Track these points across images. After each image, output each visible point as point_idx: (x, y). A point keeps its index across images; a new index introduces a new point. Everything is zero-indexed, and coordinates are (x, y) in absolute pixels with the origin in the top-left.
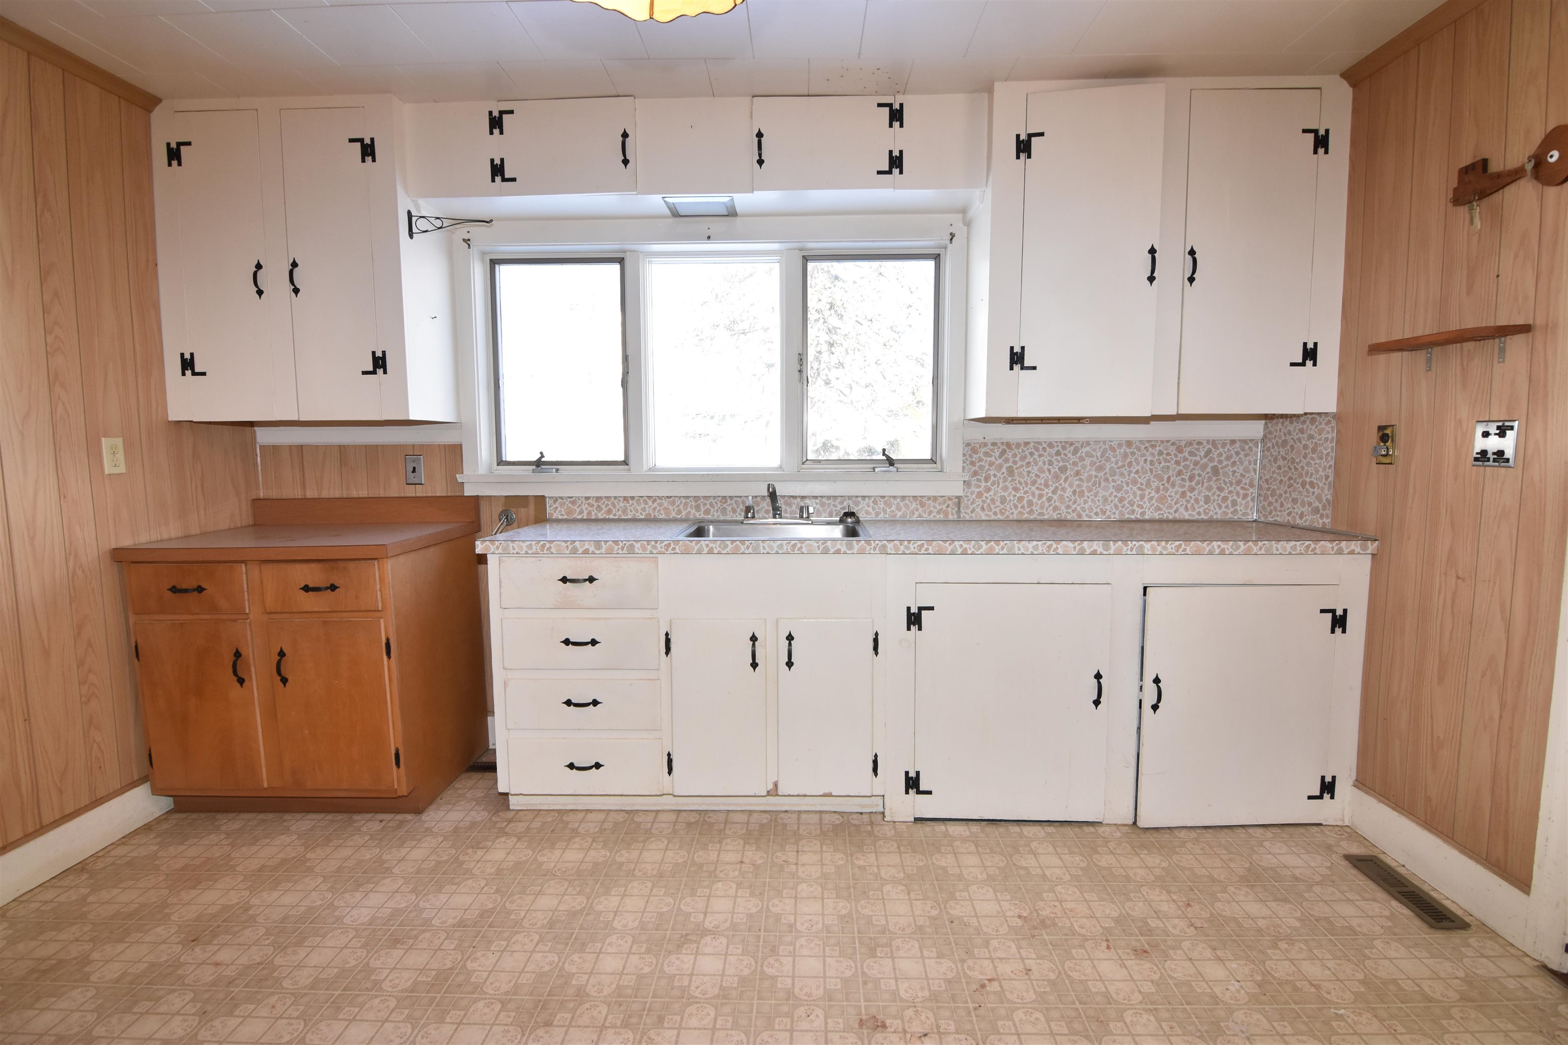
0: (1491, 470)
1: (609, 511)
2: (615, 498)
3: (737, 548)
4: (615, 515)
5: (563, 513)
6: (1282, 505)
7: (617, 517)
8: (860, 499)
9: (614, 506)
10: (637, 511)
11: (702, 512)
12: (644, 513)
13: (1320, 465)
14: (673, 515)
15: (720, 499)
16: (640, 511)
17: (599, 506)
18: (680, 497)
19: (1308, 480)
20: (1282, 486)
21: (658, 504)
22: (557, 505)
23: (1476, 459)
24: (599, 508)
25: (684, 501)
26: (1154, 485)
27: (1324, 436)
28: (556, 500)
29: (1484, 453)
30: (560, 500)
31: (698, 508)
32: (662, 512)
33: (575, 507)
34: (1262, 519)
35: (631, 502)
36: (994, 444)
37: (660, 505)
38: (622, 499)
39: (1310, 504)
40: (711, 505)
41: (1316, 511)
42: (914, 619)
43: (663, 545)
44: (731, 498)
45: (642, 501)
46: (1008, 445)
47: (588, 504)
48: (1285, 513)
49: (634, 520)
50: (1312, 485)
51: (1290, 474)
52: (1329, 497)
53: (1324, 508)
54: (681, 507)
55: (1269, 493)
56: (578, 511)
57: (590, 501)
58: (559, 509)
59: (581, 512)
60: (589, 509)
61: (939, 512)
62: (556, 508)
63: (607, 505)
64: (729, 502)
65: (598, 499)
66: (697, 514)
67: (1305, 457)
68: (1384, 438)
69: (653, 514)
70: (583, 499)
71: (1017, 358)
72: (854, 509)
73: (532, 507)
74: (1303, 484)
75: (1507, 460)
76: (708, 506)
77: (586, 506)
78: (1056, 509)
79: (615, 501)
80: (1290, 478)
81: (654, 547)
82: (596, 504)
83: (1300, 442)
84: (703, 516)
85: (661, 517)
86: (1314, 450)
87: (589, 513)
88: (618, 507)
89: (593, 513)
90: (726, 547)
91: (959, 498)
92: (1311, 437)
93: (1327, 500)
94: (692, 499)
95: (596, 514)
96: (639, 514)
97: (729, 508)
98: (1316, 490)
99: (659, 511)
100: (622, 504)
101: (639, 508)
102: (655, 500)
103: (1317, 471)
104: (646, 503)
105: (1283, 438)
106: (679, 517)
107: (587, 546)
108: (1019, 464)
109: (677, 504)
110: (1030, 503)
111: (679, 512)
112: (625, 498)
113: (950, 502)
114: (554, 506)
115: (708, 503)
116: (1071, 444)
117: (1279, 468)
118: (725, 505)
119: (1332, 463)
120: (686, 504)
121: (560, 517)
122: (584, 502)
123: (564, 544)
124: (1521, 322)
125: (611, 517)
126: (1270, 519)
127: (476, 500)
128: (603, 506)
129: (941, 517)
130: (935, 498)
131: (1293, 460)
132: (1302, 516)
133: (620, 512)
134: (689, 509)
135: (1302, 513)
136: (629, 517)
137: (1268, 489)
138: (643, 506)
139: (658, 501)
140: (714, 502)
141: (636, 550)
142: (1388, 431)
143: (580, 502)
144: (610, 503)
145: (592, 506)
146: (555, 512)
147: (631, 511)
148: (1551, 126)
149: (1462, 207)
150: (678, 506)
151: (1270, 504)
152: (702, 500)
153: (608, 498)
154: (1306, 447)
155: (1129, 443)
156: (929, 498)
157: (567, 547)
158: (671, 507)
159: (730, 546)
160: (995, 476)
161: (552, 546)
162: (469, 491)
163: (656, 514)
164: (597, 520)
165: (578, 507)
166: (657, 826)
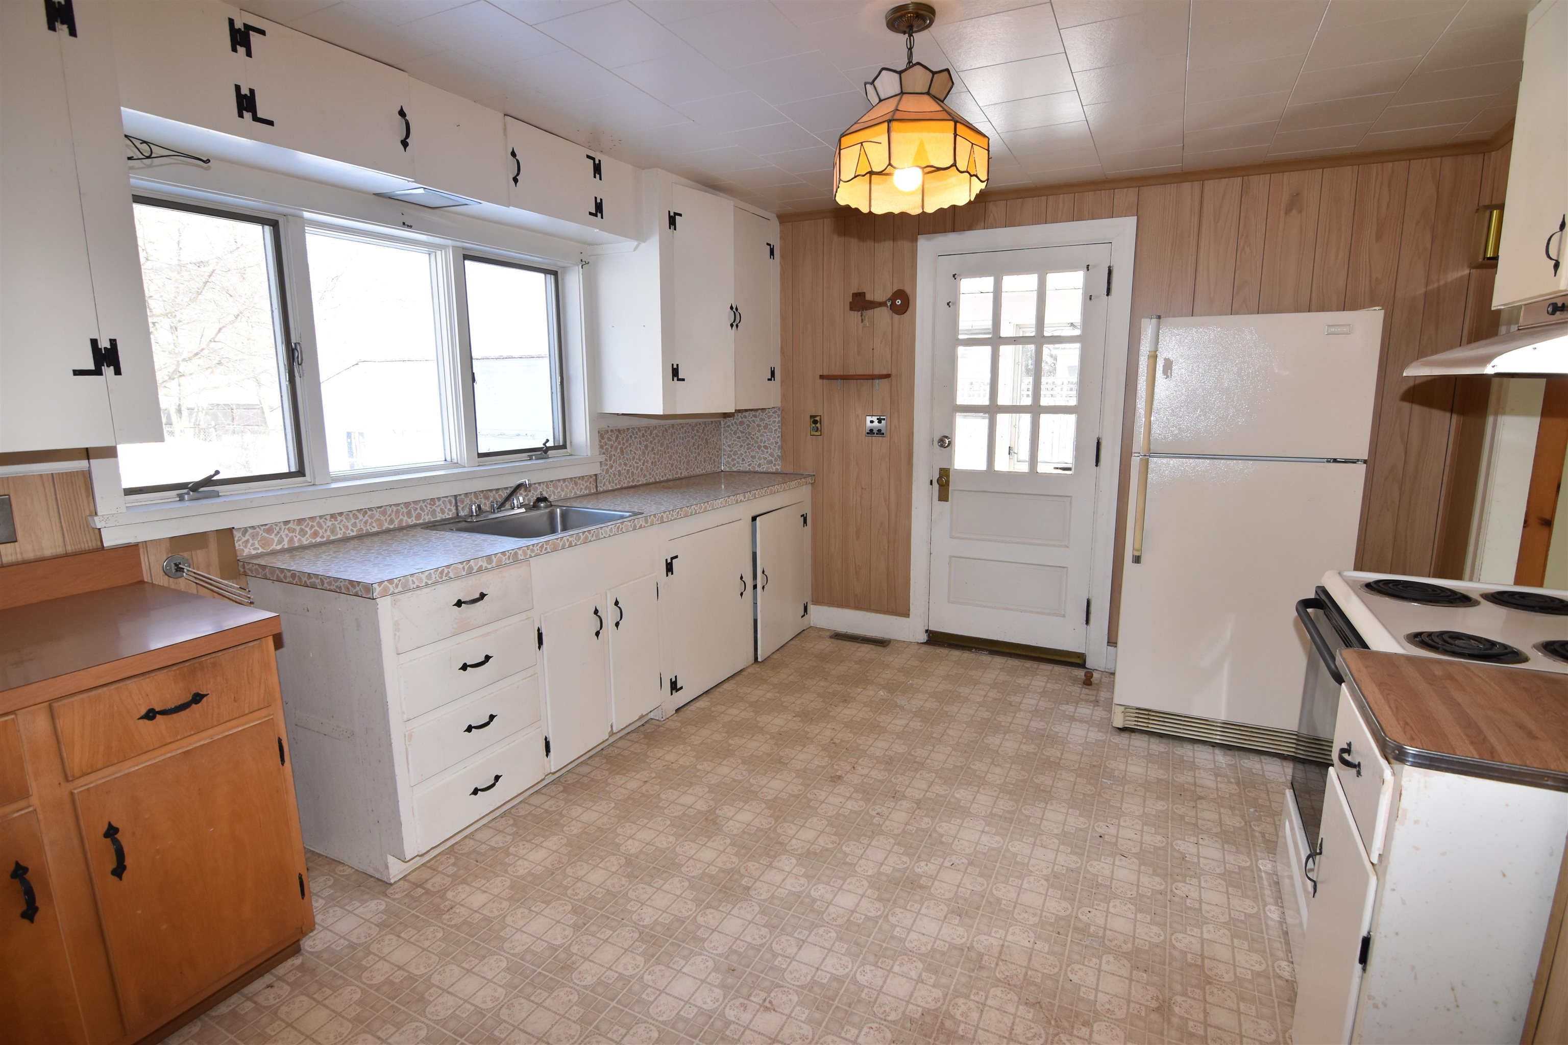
0: (876, 439)
1: (315, 534)
2: (321, 517)
3: (586, 538)
4: (322, 537)
5: (257, 546)
6: (743, 460)
7: (325, 539)
8: (537, 485)
9: (320, 526)
10: (347, 528)
11: (413, 518)
12: (355, 529)
13: (771, 436)
14: (386, 526)
15: (429, 501)
16: (350, 528)
17: (302, 530)
18: (390, 506)
19: (762, 445)
20: (742, 449)
21: (369, 516)
22: (247, 537)
23: (868, 433)
24: (303, 533)
25: (395, 508)
26: (685, 453)
27: (772, 419)
28: (245, 530)
29: (871, 430)
30: (250, 531)
31: (409, 514)
32: (374, 524)
33: (273, 536)
34: (728, 469)
35: (339, 518)
36: (612, 431)
37: (371, 517)
38: (328, 517)
39: (765, 459)
40: (422, 509)
41: (770, 462)
42: (669, 568)
43: (538, 547)
44: (439, 499)
45: (351, 515)
46: (619, 431)
47: (289, 529)
48: (747, 465)
49: (346, 540)
50: (766, 447)
51: (748, 441)
52: (779, 454)
53: (776, 460)
54: (393, 516)
55: (732, 453)
56: (276, 540)
57: (290, 525)
58: (251, 542)
59: (280, 541)
60: (291, 535)
61: (586, 489)
62: (247, 541)
63: (312, 527)
64: (437, 503)
65: (300, 521)
66: (409, 520)
67: (759, 431)
68: (815, 422)
69: (364, 529)
70: (282, 524)
71: (675, 372)
72: (545, 494)
73: (213, 546)
74: (759, 447)
75: (883, 434)
76: (419, 511)
77: (286, 532)
78: (645, 476)
79: (321, 521)
80: (748, 444)
81: (533, 551)
82: (298, 528)
83: (754, 422)
84: (415, 522)
85: (375, 530)
86: (765, 427)
87: (291, 540)
88: (325, 527)
89: (296, 540)
90: (580, 538)
91: (596, 475)
92: (762, 420)
93: (778, 456)
94: (402, 506)
95: (299, 540)
96: (349, 531)
97: (438, 510)
98: (769, 450)
99: (371, 524)
100: (329, 523)
101: (349, 525)
102: (366, 513)
103: (769, 440)
104: (356, 517)
105: (740, 420)
106: (392, 527)
107: (480, 563)
108: (626, 444)
109: (389, 513)
110: (633, 473)
111: (392, 521)
112: (333, 516)
113: (591, 479)
114: (244, 539)
115: (418, 507)
116: (649, 428)
117: (739, 438)
118: (434, 507)
119: (780, 435)
120: (397, 512)
121: (254, 552)
122: (283, 527)
123: (460, 566)
124: (885, 372)
125: (318, 540)
126: (734, 469)
127: (131, 551)
128: (307, 529)
129: (587, 492)
130: (583, 477)
131: (750, 434)
132: (759, 465)
133: (328, 533)
134: (401, 517)
135: (760, 464)
136: (339, 536)
137: (731, 451)
138: (353, 521)
139: (369, 513)
140: (423, 505)
141: (520, 557)
142: (818, 418)
143: (278, 528)
144: (315, 524)
145: (294, 531)
146: (246, 547)
147: (341, 529)
148: (895, 289)
149: (856, 312)
150: (390, 515)
151: (734, 459)
152: (413, 505)
153: (312, 519)
154: (759, 426)
155: (673, 426)
156: (579, 478)
157: (464, 568)
158: (383, 518)
159: (582, 537)
160: (614, 455)
161: (450, 570)
162: (109, 540)
163: (368, 527)
164: (303, 548)
165: (276, 535)
166: (546, 806)
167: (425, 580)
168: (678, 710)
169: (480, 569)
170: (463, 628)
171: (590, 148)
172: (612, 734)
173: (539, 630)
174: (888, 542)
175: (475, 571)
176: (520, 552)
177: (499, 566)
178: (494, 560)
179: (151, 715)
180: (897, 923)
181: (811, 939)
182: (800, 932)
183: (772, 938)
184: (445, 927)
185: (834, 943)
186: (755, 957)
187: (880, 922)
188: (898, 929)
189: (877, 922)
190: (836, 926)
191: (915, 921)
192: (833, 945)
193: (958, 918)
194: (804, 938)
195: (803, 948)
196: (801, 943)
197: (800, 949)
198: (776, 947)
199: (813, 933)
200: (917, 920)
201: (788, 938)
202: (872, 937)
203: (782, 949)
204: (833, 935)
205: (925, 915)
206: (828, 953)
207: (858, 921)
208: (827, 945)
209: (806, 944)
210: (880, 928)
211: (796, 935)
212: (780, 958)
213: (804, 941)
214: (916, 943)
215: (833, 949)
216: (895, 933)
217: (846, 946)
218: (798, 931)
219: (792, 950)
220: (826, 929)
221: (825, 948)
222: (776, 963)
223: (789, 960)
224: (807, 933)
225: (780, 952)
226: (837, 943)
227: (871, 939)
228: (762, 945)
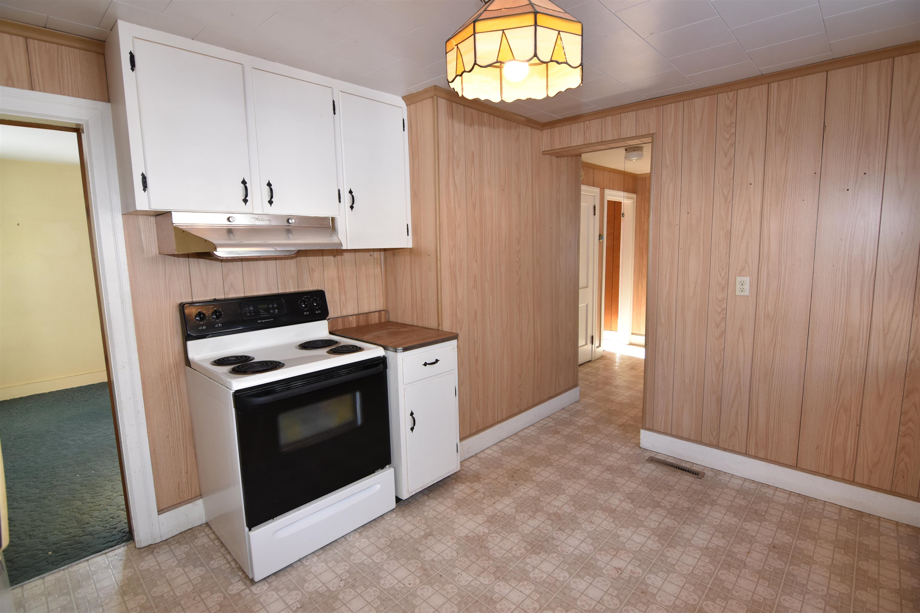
180: (535, 602)
181: (594, 603)
182: (601, 609)
183: (620, 609)
185: (579, 597)
186: (630, 598)
187: (545, 606)
188: (536, 598)
189: (548, 606)
190: (576, 609)
191: (522, 602)
192: (580, 596)
193: (493, 598)
194: (599, 604)
195: (599, 598)
196: (600, 601)
197: (602, 598)
198: (617, 601)
199: (592, 607)
200: (520, 602)
201: (609, 607)
202: (554, 596)
203: (613, 599)
204: (579, 603)
205: (514, 604)
206: (584, 592)
207: (560, 609)
208: (584, 597)
209: (598, 600)
210: (547, 601)
211: (604, 608)
212: (614, 594)
214: (528, 587)
215: (580, 594)
216: (538, 596)
217: (572, 594)
218: (603, 610)
219: (606, 598)
220: (583, 608)
221: (585, 595)
222: (616, 592)
223: (608, 592)
224: (596, 608)
225: (614, 598)
226: (577, 597)
227: (555, 595)
228: (626, 605)
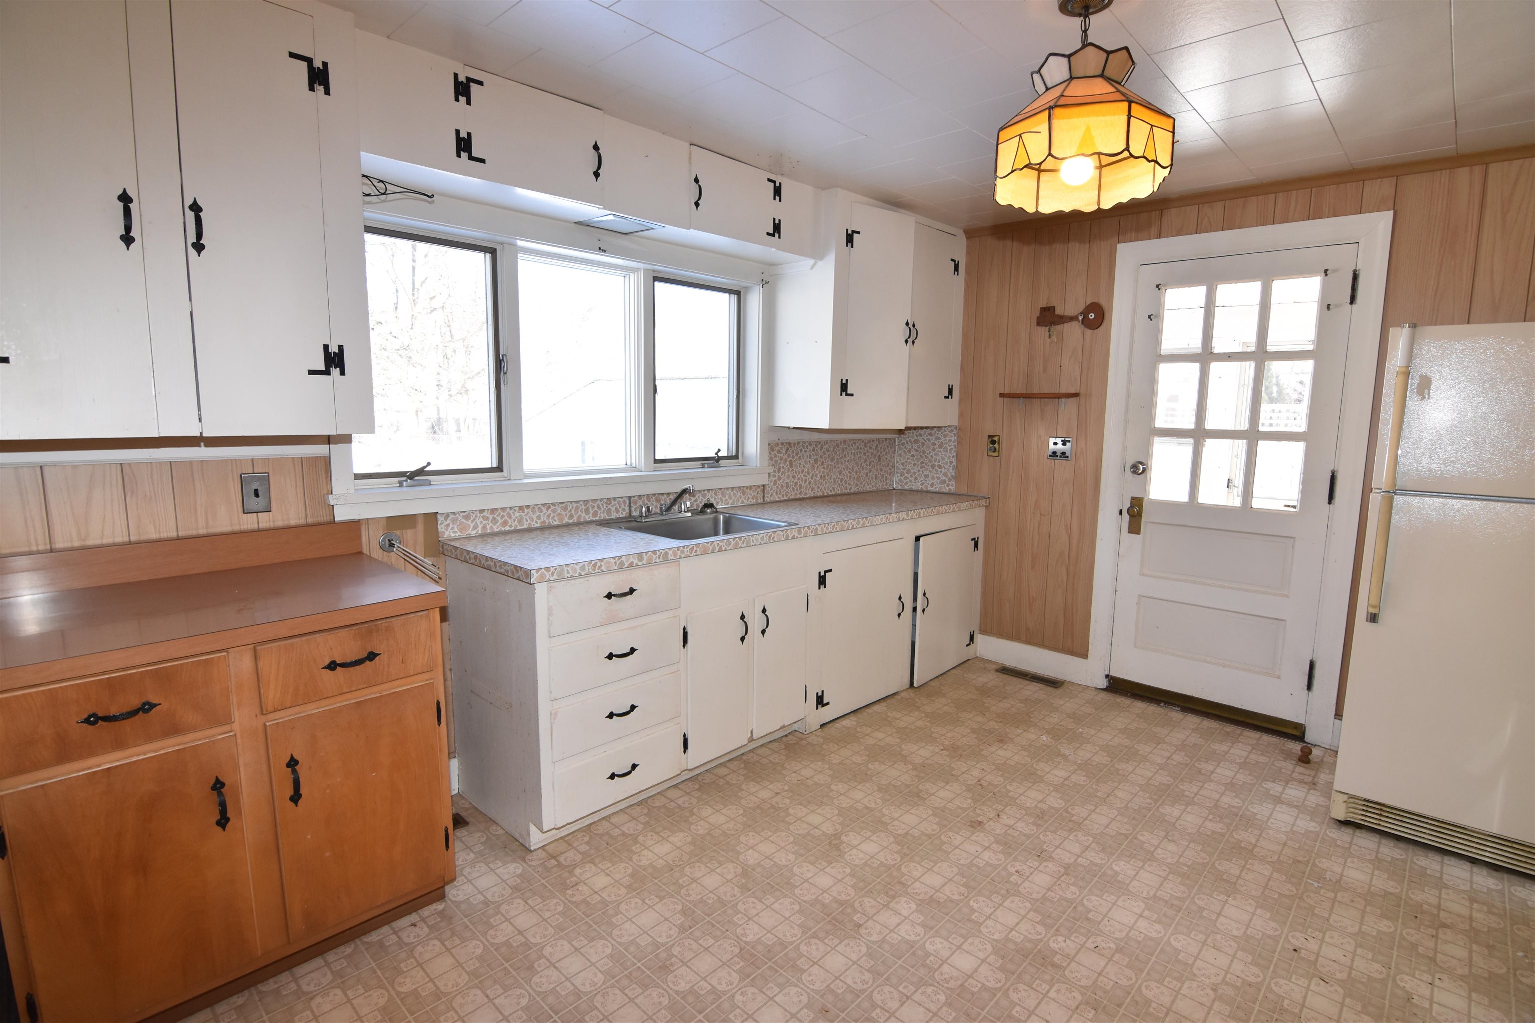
0: (1058, 462)
1: (505, 523)
2: (511, 508)
4: (511, 526)
5: (456, 529)
6: (916, 479)
7: (512, 528)
8: (706, 492)
9: (509, 516)
10: (532, 519)
11: (591, 515)
12: (539, 521)
13: (945, 455)
14: (566, 520)
15: (605, 501)
16: (535, 519)
17: (494, 519)
18: (571, 502)
19: (936, 464)
20: (916, 467)
21: (552, 510)
22: (448, 521)
23: (1050, 456)
24: (494, 521)
25: (575, 505)
26: (855, 469)
27: (948, 438)
28: (447, 516)
29: (1054, 453)
30: (452, 516)
31: (587, 511)
32: (556, 518)
33: (469, 522)
34: (900, 487)
35: (526, 511)
36: (782, 444)
37: (554, 511)
38: (517, 509)
39: (938, 478)
40: (599, 507)
41: (944, 482)
42: (822, 581)
43: (688, 549)
44: (615, 499)
45: (536, 509)
46: (789, 444)
47: (483, 517)
48: (919, 484)
49: (530, 530)
50: (940, 467)
51: (922, 460)
52: (953, 474)
53: (950, 480)
54: (573, 512)
55: (905, 471)
56: (472, 526)
57: (485, 514)
58: (451, 526)
59: (475, 527)
60: (484, 522)
61: (753, 499)
62: (448, 525)
63: (503, 516)
64: (613, 503)
65: (493, 511)
66: (587, 517)
67: (934, 450)
68: (993, 442)
69: (547, 522)
70: (478, 512)
71: (844, 387)
72: (712, 501)
73: (420, 527)
74: (933, 466)
75: (1068, 457)
76: (596, 508)
77: (481, 519)
78: (813, 489)
79: (511, 512)
80: (922, 463)
81: (682, 552)
82: (491, 517)
83: (929, 441)
84: (591, 518)
85: (555, 523)
86: (940, 447)
87: (484, 527)
88: (513, 517)
89: (488, 527)
91: (764, 486)
92: (938, 438)
93: (952, 476)
94: (581, 503)
95: (491, 527)
96: (534, 523)
97: (613, 509)
98: (943, 470)
99: (553, 518)
100: (517, 515)
101: (534, 517)
102: (549, 507)
103: (943, 459)
104: (541, 511)
105: (916, 438)
106: (571, 521)
107: (631, 560)
108: (796, 457)
109: (569, 509)
110: (801, 486)
111: (571, 517)
112: (521, 508)
113: (759, 490)
114: (446, 523)
115: (596, 505)
116: (820, 443)
117: (913, 456)
118: (609, 506)
119: (955, 454)
120: (577, 508)
121: (453, 535)
122: (479, 515)
123: (613, 561)
124: (1073, 391)
125: (507, 528)
126: (906, 487)
127: (354, 526)
128: (499, 518)
129: (754, 501)
130: (751, 487)
131: (924, 452)
132: (932, 485)
133: (516, 523)
134: (580, 513)
135: (933, 483)
136: (525, 526)
137: (904, 469)
138: (538, 514)
139: (552, 507)
140: (600, 503)
141: (670, 558)
142: (996, 439)
143: (474, 516)
144: (505, 514)
145: (487, 519)
146: (447, 530)
147: (527, 521)
148: (1089, 302)
149: (1043, 328)
150: (571, 510)
151: (906, 478)
152: (591, 503)
153: (503, 509)
154: (934, 444)
155: (845, 441)
156: (747, 487)
157: (615, 563)
158: (563, 513)
160: (783, 467)
161: (602, 564)
162: (341, 515)
163: (550, 520)
164: (493, 534)
165: (472, 521)
166: (680, 802)
167: (579, 571)
168: (822, 726)
169: (631, 565)
170: (612, 620)
171: (770, 171)
172: (751, 739)
173: (684, 629)
174: (1068, 575)
175: (626, 566)
176: (670, 552)
177: (650, 563)
178: (645, 557)
179: (332, 666)
180: (1017, 1001)
181: (917, 997)
182: (906, 987)
183: (875, 986)
184: (566, 901)
185: (941, 1007)
186: (852, 1003)
187: (999, 995)
188: (1018, 1008)
189: (995, 995)
190: (948, 988)
191: (1039, 1004)
192: (939, 1009)
193: (1093, 1012)
194: (909, 994)
195: (906, 1005)
196: (905, 999)
197: (902, 1005)
198: (877, 997)
199: (920, 991)
200: (1043, 1003)
201: (892, 989)
202: (986, 1011)
203: (883, 1001)
204: (942, 998)
205: (1053, 1000)
206: (932, 1017)
207: (973, 989)
208: (933, 1008)
209: (910, 1001)
210: (997, 1003)
211: (901, 988)
212: (878, 1010)
213: (908, 998)
215: (939, 1014)
216: (1014, 1013)
217: (954, 1014)
218: (903, 985)
219: (893, 1005)
220: (935, 989)
221: (930, 1011)
222: (874, 1015)
223: (888, 1015)
224: (914, 989)
225: (880, 1003)
226: (945, 1009)
227: (984, 1013)
228: (863, 991)
